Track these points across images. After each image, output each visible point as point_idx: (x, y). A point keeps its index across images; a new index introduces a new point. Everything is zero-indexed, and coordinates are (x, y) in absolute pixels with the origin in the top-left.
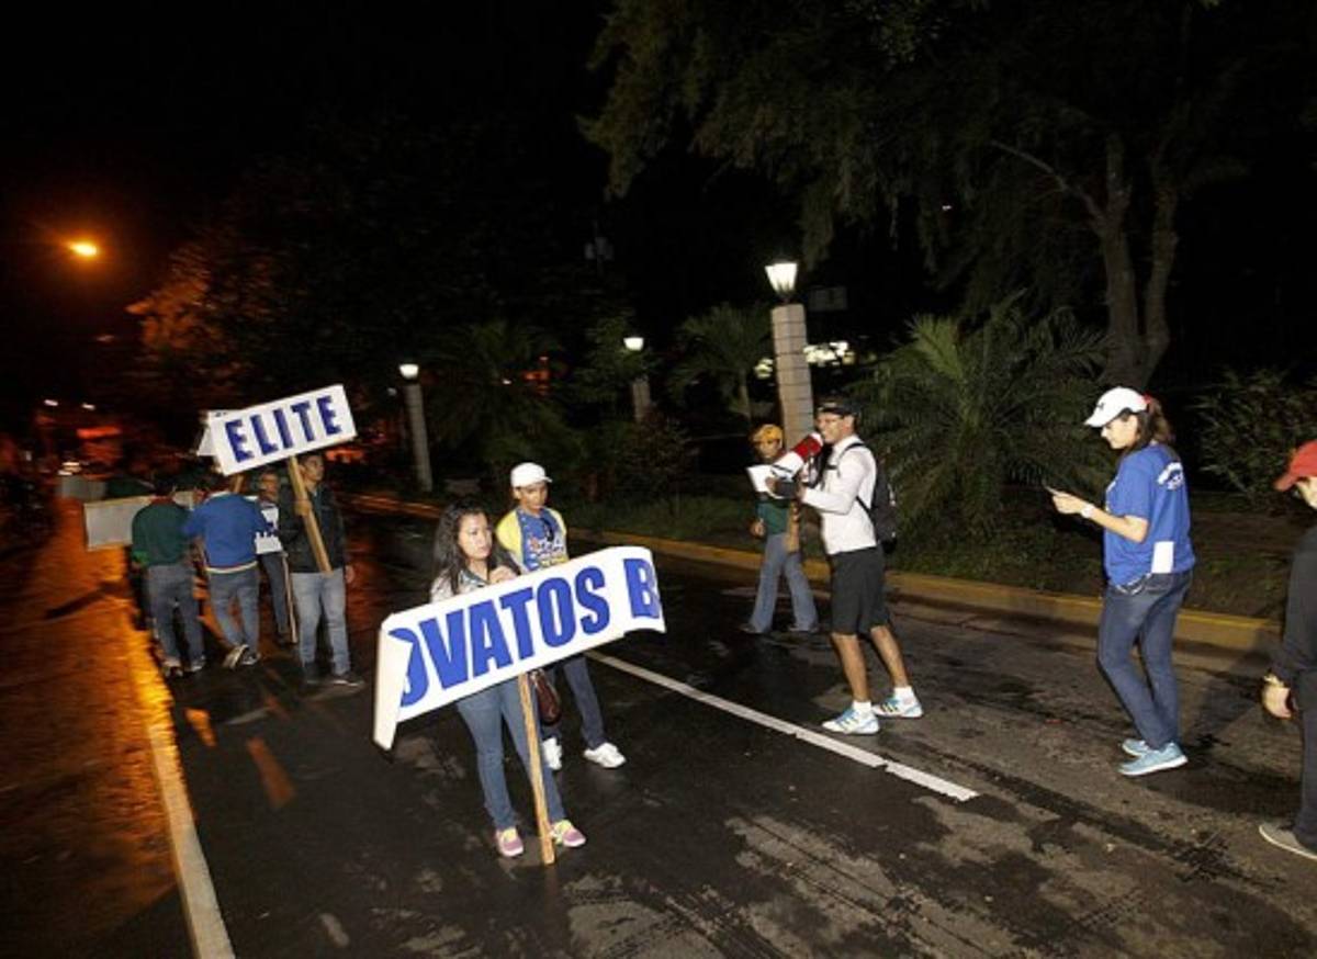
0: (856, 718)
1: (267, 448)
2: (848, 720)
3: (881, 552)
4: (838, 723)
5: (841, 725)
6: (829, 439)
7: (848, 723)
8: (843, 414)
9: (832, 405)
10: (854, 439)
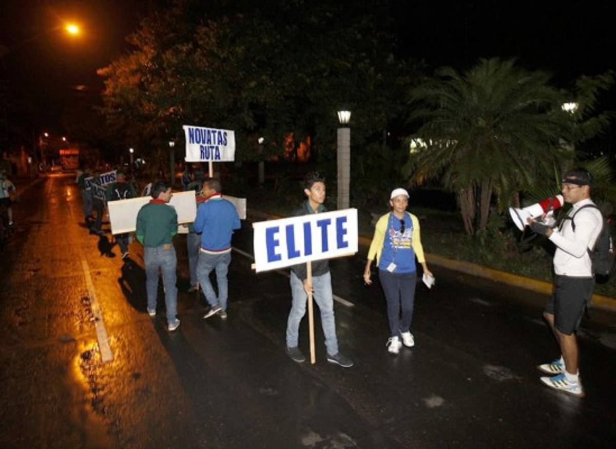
0: (566, 381)
1: (293, 253)
2: (560, 381)
3: (594, 281)
4: (551, 380)
5: (554, 384)
6: (569, 200)
7: (559, 383)
8: (580, 184)
9: (573, 178)
10: (588, 201)
